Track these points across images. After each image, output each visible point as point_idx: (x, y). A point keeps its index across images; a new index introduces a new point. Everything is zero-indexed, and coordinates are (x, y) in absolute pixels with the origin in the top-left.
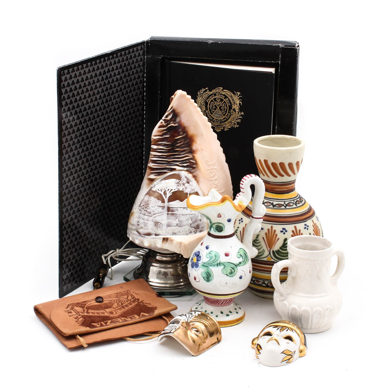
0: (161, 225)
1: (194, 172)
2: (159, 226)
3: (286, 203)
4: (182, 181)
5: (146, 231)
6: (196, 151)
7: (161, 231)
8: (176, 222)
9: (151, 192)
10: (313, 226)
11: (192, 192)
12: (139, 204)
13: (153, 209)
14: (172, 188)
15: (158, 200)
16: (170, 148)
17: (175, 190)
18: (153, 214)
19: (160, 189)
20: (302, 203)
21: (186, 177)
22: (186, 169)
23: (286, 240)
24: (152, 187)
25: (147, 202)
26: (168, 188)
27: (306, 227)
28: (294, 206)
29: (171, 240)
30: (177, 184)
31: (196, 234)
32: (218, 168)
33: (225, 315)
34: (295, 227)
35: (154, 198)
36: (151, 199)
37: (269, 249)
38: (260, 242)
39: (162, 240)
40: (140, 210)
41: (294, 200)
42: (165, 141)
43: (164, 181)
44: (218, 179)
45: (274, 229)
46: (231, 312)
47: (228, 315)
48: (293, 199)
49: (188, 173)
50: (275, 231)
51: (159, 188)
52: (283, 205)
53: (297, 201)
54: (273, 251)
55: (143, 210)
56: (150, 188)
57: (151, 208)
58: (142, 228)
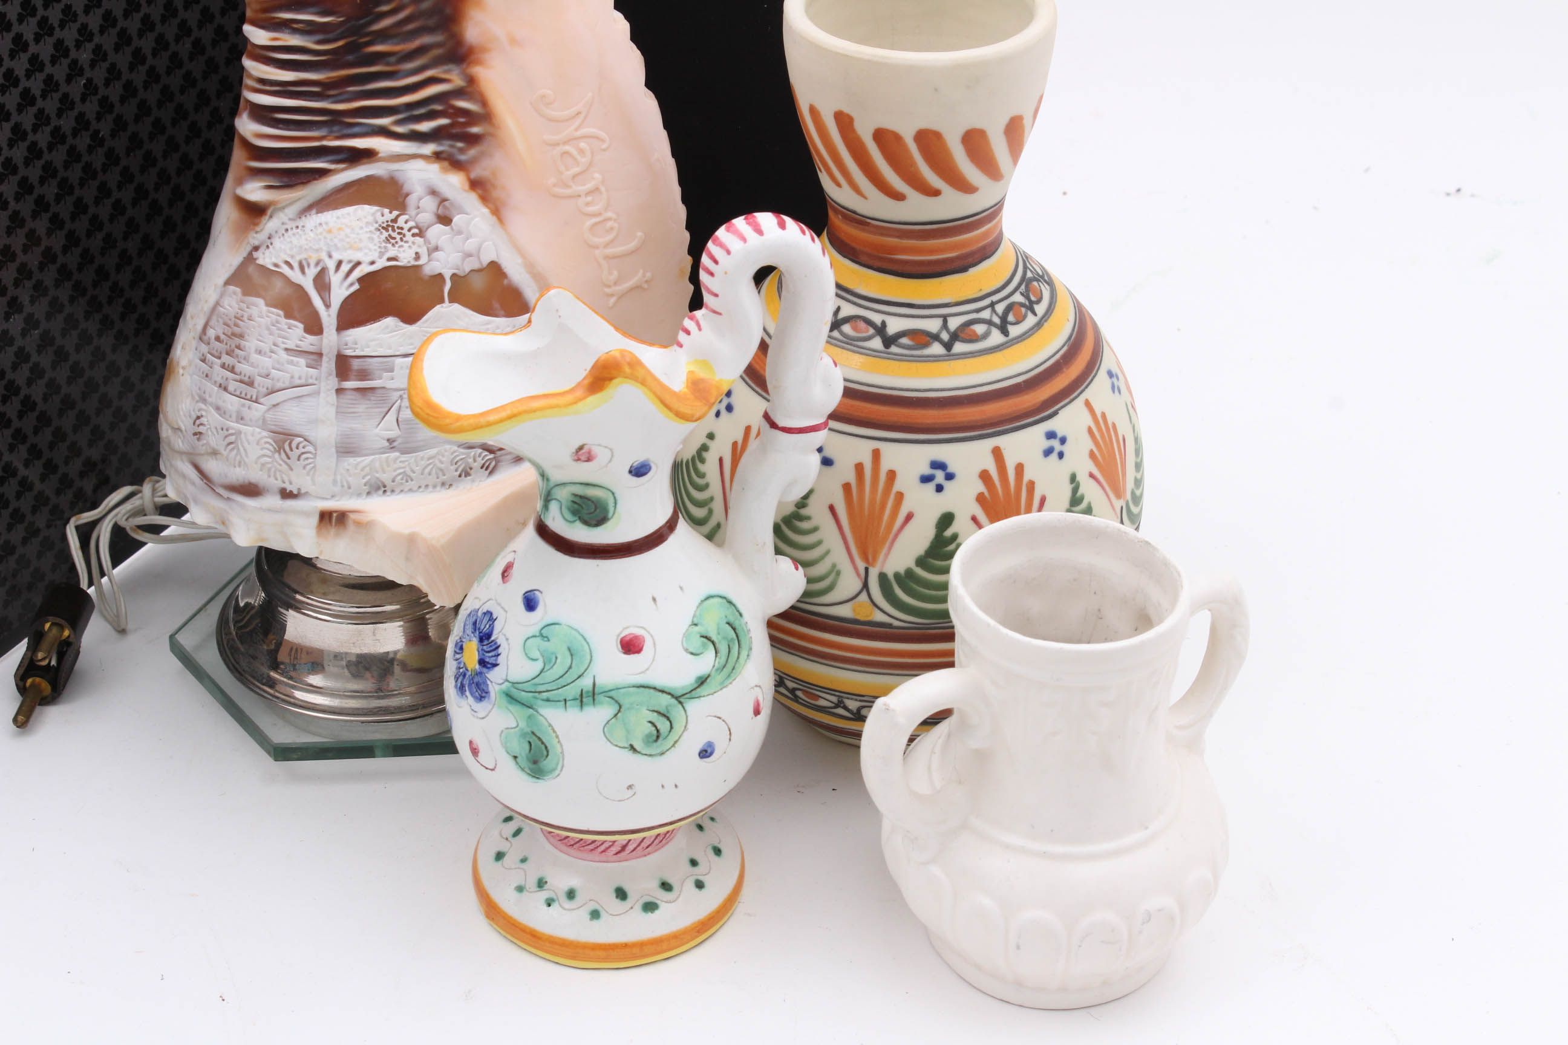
0: (310, 448)
1: (473, 161)
2: (297, 452)
3: (954, 323)
4: (412, 211)
5: (239, 475)
6: (484, 50)
7: (308, 478)
8: (388, 428)
9: (251, 269)
10: (1090, 430)
11: (467, 270)
12: (200, 327)
13: (265, 362)
14: (357, 256)
15: (288, 316)
16: (340, 43)
17: (373, 263)
18: (264, 390)
19: (298, 258)
20: (1035, 315)
21: (433, 192)
22: (429, 148)
23: (947, 520)
24: (257, 243)
25: (236, 325)
26: (337, 256)
27: (1055, 443)
28: (996, 337)
29: (358, 524)
30: (385, 234)
31: (497, 477)
32: (603, 134)
33: (638, 907)
34: (997, 453)
35: (267, 305)
36: (254, 311)
37: (861, 566)
38: (815, 529)
39: (316, 519)
40: (203, 361)
41: (992, 305)
42: (312, 5)
43: (314, 220)
44: (603, 189)
45: (886, 465)
46: (666, 886)
47: (650, 907)
48: (987, 302)
49: (444, 170)
50: (892, 475)
51: (292, 257)
52: (936, 337)
53: (1009, 309)
54: (883, 577)
55: (218, 361)
56: (249, 248)
57: (255, 357)
58: (215, 453)
